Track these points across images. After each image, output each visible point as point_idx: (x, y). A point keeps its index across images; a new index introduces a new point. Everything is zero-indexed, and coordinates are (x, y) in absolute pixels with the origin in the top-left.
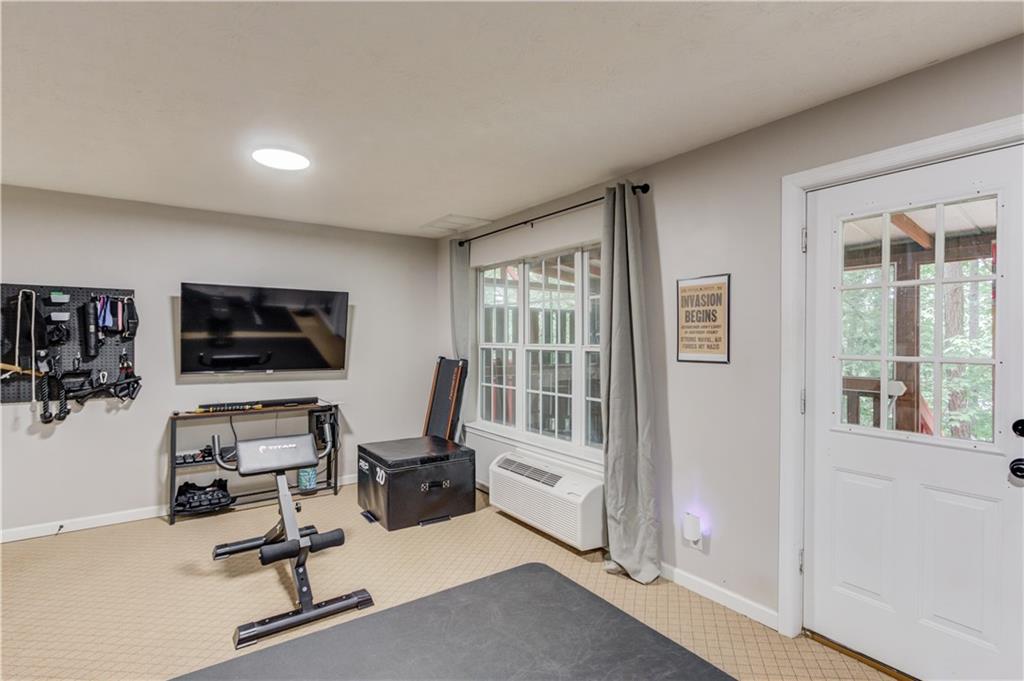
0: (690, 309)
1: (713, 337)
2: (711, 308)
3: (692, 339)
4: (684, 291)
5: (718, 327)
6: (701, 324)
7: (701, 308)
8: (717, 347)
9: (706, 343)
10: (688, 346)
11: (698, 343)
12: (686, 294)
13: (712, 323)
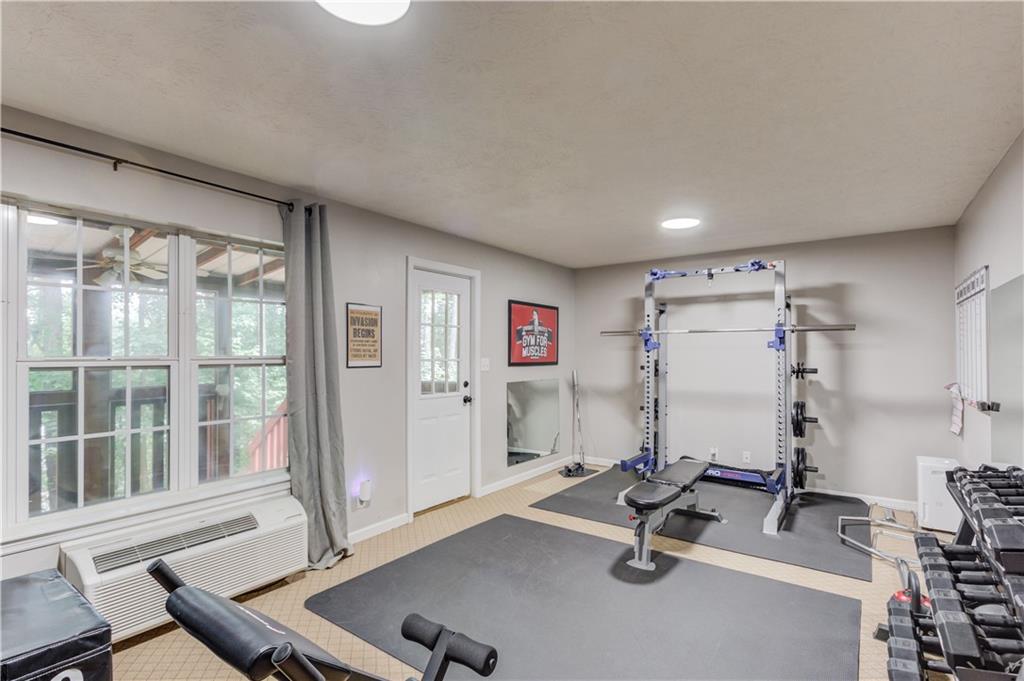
0: (357, 327)
1: (372, 348)
2: (372, 328)
3: (358, 350)
4: (352, 312)
5: (375, 341)
6: (364, 339)
7: (364, 327)
8: (375, 356)
9: (368, 353)
10: (355, 356)
11: (363, 353)
12: (354, 315)
13: (371, 339)
